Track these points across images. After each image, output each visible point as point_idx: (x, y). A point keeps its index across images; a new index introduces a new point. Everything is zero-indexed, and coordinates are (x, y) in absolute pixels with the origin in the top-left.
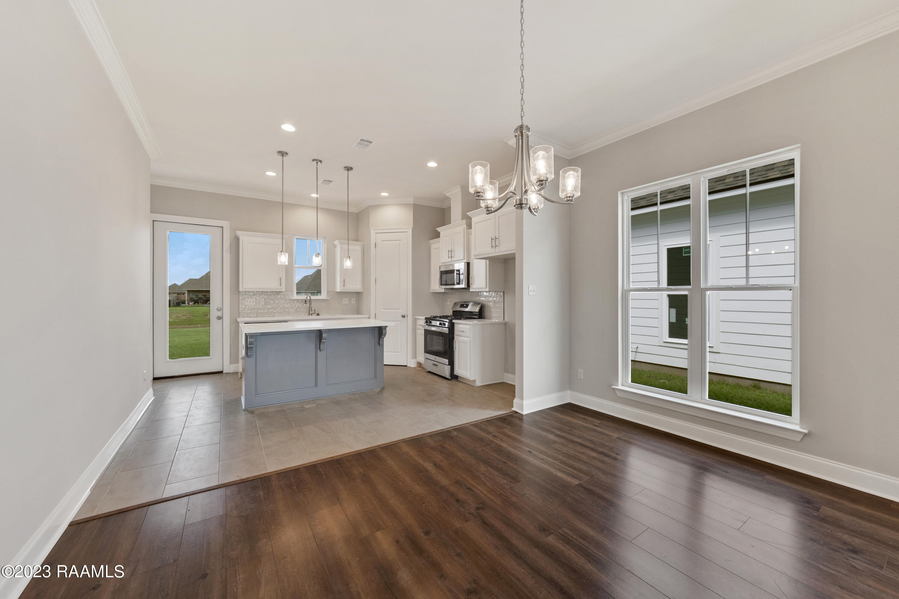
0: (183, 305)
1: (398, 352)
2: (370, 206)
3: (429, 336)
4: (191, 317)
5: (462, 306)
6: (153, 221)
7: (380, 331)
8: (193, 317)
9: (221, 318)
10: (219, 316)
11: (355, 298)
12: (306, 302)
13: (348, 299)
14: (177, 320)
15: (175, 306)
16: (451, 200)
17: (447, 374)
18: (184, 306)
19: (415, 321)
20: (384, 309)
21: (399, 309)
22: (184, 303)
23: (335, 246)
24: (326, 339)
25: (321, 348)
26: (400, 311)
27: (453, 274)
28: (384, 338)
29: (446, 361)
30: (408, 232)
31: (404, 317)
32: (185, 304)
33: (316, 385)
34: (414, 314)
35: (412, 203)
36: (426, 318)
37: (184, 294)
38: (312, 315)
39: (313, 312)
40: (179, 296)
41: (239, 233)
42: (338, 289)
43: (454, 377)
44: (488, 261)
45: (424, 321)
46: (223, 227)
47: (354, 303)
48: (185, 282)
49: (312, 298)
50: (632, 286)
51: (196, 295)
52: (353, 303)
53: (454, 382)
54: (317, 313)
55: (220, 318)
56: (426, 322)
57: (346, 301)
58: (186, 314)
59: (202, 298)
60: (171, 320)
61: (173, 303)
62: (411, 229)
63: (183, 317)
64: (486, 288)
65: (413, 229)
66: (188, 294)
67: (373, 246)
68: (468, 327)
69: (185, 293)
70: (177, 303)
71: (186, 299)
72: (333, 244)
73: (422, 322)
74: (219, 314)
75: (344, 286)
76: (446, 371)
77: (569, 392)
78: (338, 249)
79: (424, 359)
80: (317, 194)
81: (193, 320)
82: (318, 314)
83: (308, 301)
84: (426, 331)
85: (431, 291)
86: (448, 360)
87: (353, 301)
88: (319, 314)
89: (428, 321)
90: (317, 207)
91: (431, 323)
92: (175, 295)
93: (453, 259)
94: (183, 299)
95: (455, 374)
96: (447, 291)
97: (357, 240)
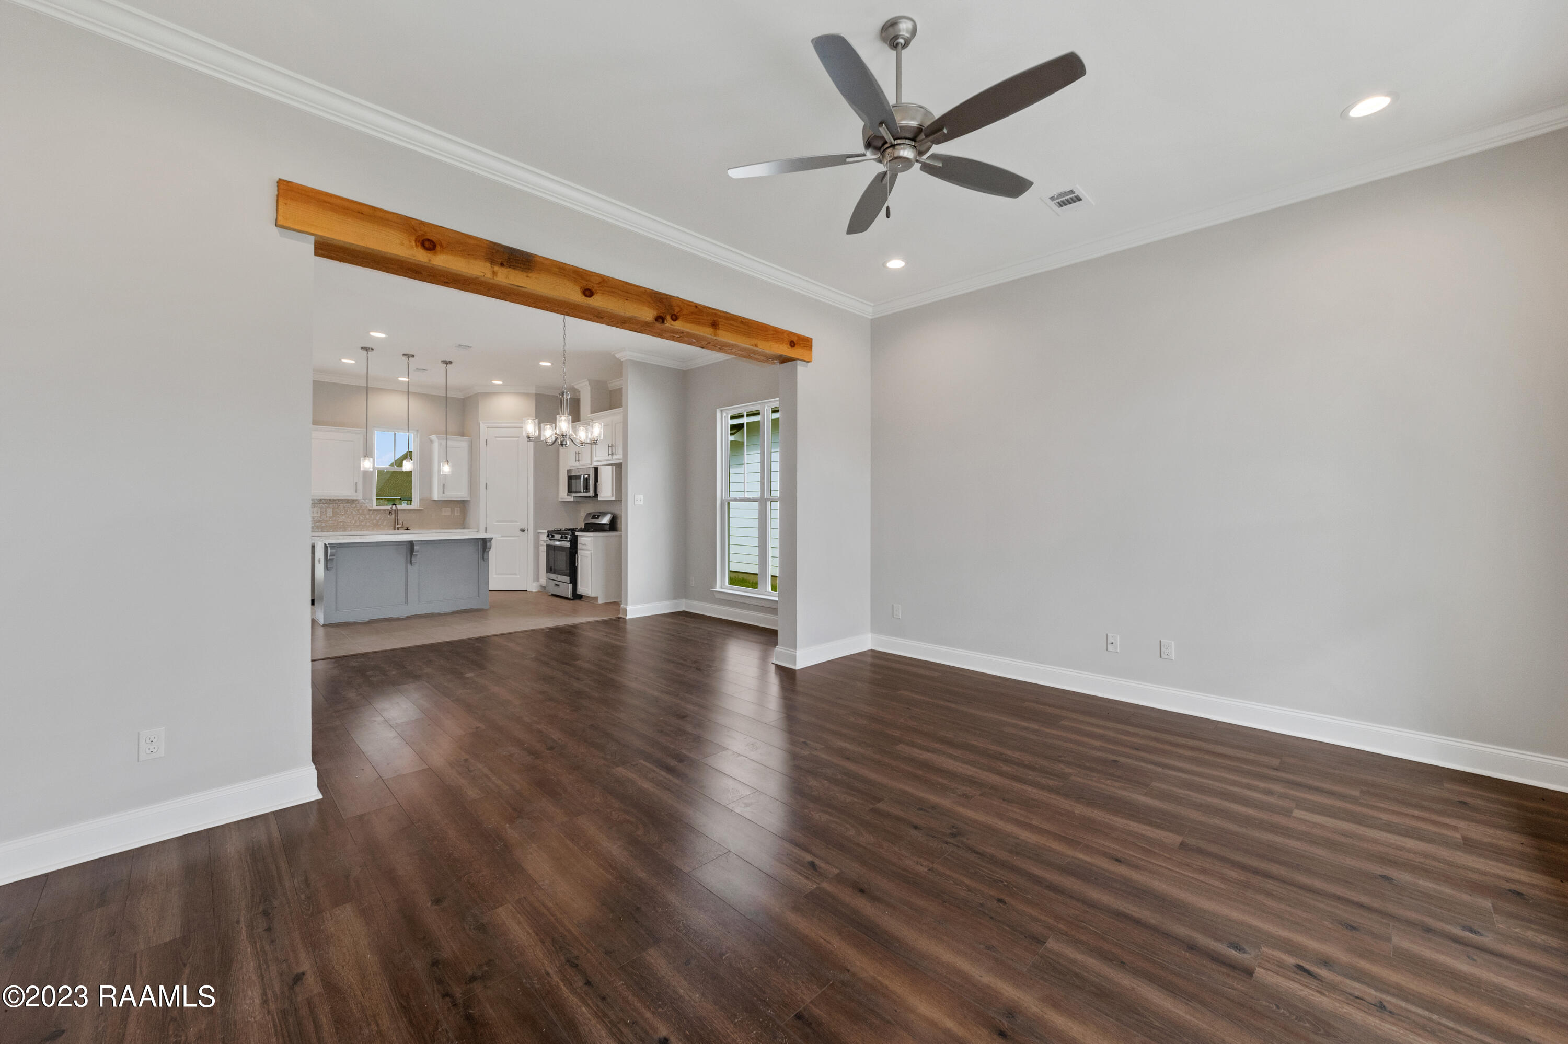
1: (515, 574)
2: (477, 394)
3: (551, 552)
5: (594, 517)
7: (484, 544)
11: (458, 507)
12: (390, 512)
13: (449, 509)
16: (580, 392)
17: (569, 594)
19: (537, 536)
20: (498, 522)
21: (516, 522)
23: (431, 441)
24: (417, 552)
25: (412, 562)
26: (518, 523)
27: (579, 480)
28: (488, 552)
29: (567, 579)
31: (524, 531)
33: (406, 602)
34: (536, 528)
35: (534, 392)
36: (548, 532)
38: (398, 529)
39: (400, 526)
42: (436, 497)
43: (577, 597)
44: (614, 467)
45: (546, 535)
47: (459, 514)
49: (398, 508)
50: (733, 496)
52: (456, 514)
53: (577, 602)
54: (405, 526)
56: (548, 536)
57: (446, 512)
64: (613, 496)
67: (483, 442)
68: (589, 539)
72: (429, 438)
73: (544, 537)
75: (444, 492)
76: (567, 590)
77: (684, 601)
78: (436, 446)
79: (545, 581)
80: (408, 378)
82: (407, 528)
83: (393, 512)
84: (548, 546)
85: (560, 500)
86: (569, 578)
87: (457, 512)
89: (551, 535)
90: (408, 392)
91: (553, 536)
93: (580, 463)
95: (578, 593)
96: (576, 499)
97: (462, 434)
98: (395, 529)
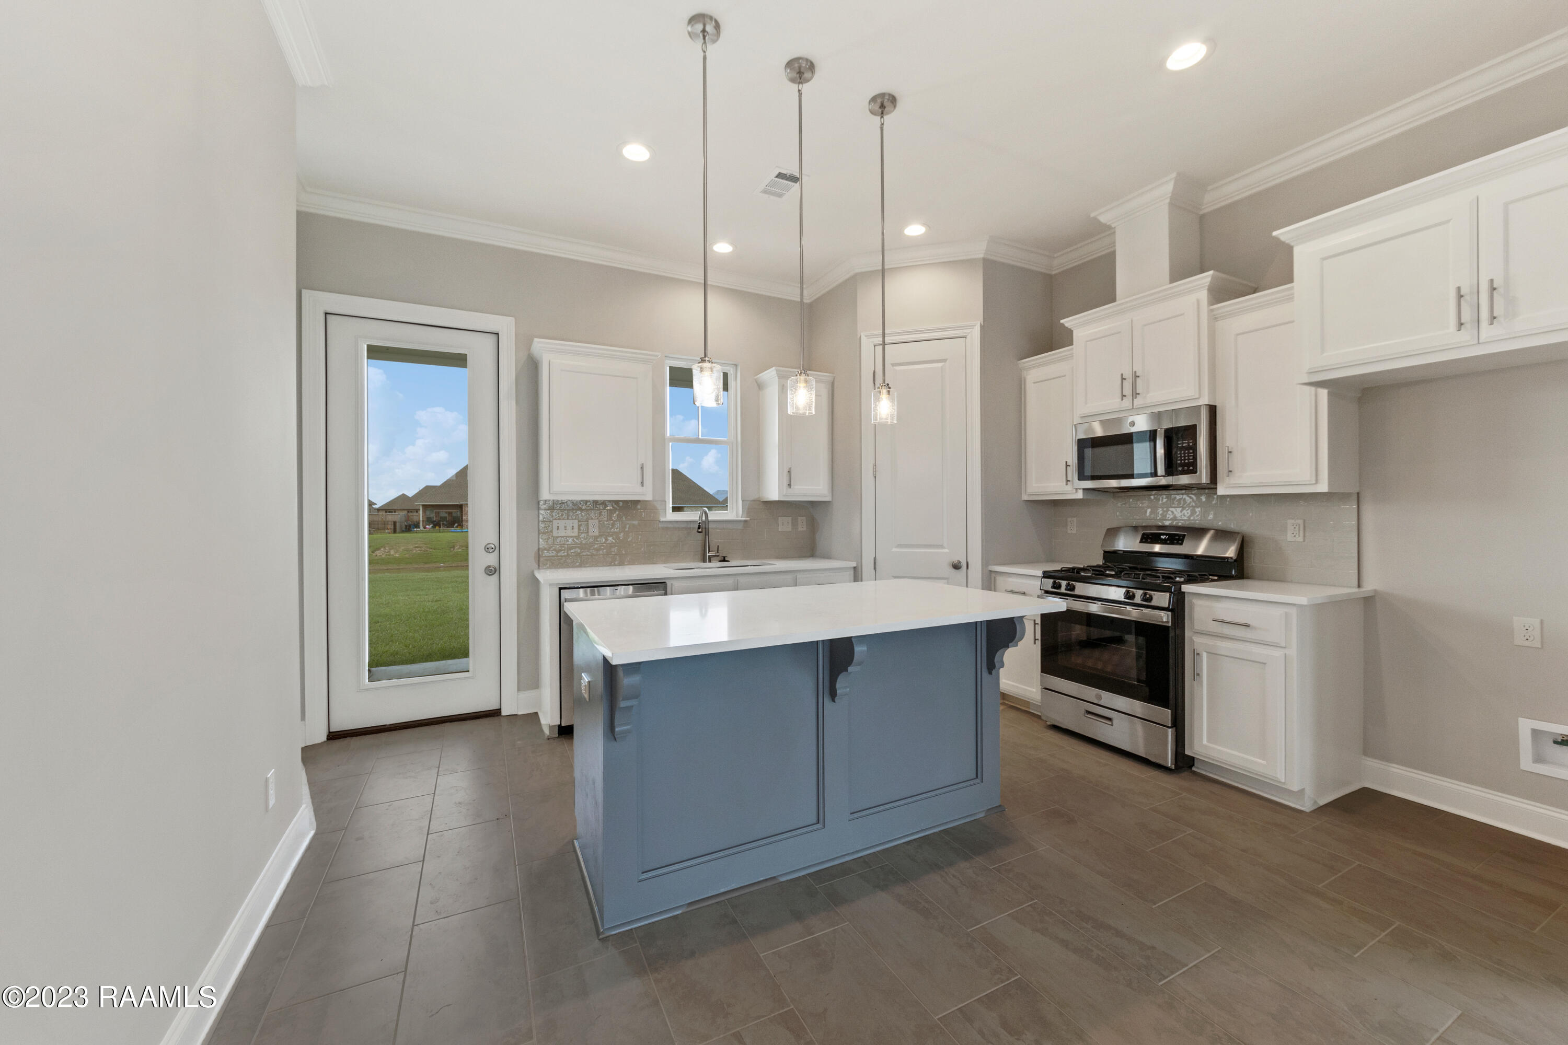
0: (415, 529)
2: (856, 275)
3: (1067, 630)
4: (428, 549)
5: (1150, 539)
6: (326, 314)
8: (431, 550)
9: (495, 571)
10: (489, 567)
11: (804, 518)
13: (790, 519)
14: (407, 556)
15: (403, 532)
16: (1115, 232)
17: (1158, 752)
18: (417, 532)
20: (900, 546)
21: (942, 547)
22: (417, 526)
23: (764, 384)
26: (946, 550)
30: (969, 337)
31: (957, 567)
32: (419, 528)
33: (820, 819)
34: (986, 560)
35: (981, 257)
36: (1047, 575)
37: (417, 511)
38: (708, 561)
39: (713, 554)
40: (410, 514)
41: (540, 346)
42: (772, 495)
43: (1183, 763)
45: (1038, 582)
46: (498, 334)
47: (805, 529)
48: (420, 491)
49: (710, 518)
51: (435, 512)
52: (802, 529)
54: (721, 555)
55: (492, 571)
56: (1054, 586)
57: (784, 524)
58: (421, 545)
59: (446, 517)
60: (397, 555)
61: (401, 526)
62: (977, 329)
63: (416, 551)
64: (1317, 482)
65: (982, 327)
66: (424, 512)
67: (867, 379)
69: (420, 509)
70: (406, 526)
71: (421, 519)
72: (756, 381)
73: (1022, 582)
74: (491, 560)
75: (790, 485)
76: (1147, 741)
81: (432, 555)
82: (724, 557)
83: (703, 526)
85: (1025, 498)
87: (801, 525)
88: (726, 559)
89: (1061, 581)
91: (1073, 588)
92: (404, 513)
93: (1138, 402)
94: (415, 519)
95: (1190, 756)
96: (1090, 496)
98: (704, 561)
